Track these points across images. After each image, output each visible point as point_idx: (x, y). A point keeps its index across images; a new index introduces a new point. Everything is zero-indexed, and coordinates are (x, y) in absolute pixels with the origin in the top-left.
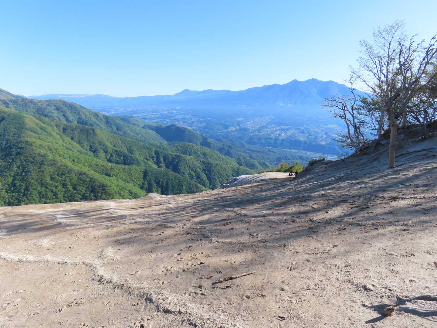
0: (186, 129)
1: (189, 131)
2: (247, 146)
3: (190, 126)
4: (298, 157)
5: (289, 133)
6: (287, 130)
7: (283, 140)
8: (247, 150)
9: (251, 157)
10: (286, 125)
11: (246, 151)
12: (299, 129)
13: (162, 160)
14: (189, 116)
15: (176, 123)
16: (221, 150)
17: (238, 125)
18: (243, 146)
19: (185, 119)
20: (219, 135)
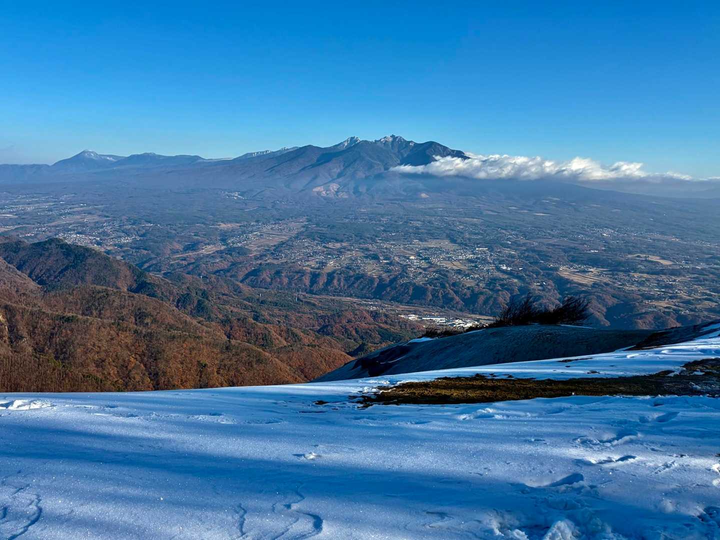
0: (87, 250)
1: (97, 254)
2: (246, 289)
3: (99, 244)
4: (367, 315)
5: (345, 259)
6: (340, 252)
7: (331, 276)
8: (248, 300)
9: (256, 318)
10: (337, 241)
11: (245, 302)
12: (367, 250)
13: (24, 331)
14: (96, 218)
15: (60, 236)
16: (182, 301)
17: (224, 240)
18: (237, 290)
19: (83, 225)
20: (176, 266)
